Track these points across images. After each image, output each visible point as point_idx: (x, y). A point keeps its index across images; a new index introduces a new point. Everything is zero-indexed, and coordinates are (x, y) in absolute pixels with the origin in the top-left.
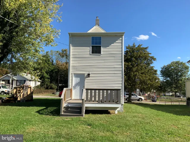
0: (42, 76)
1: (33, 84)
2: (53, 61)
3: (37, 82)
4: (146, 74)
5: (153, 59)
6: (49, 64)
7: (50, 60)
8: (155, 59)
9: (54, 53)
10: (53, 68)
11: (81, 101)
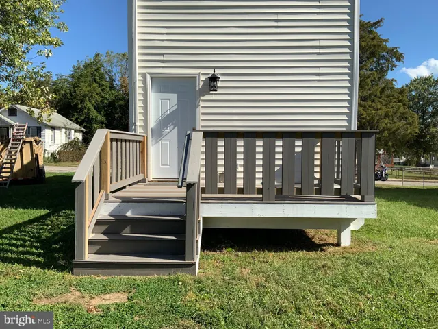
0: (85, 117)
1: (61, 136)
2: (112, 80)
3: (73, 131)
4: (377, 99)
5: (396, 55)
6: (103, 85)
7: (107, 76)
8: (399, 57)
9: (115, 60)
10: (113, 98)
11: (182, 192)
